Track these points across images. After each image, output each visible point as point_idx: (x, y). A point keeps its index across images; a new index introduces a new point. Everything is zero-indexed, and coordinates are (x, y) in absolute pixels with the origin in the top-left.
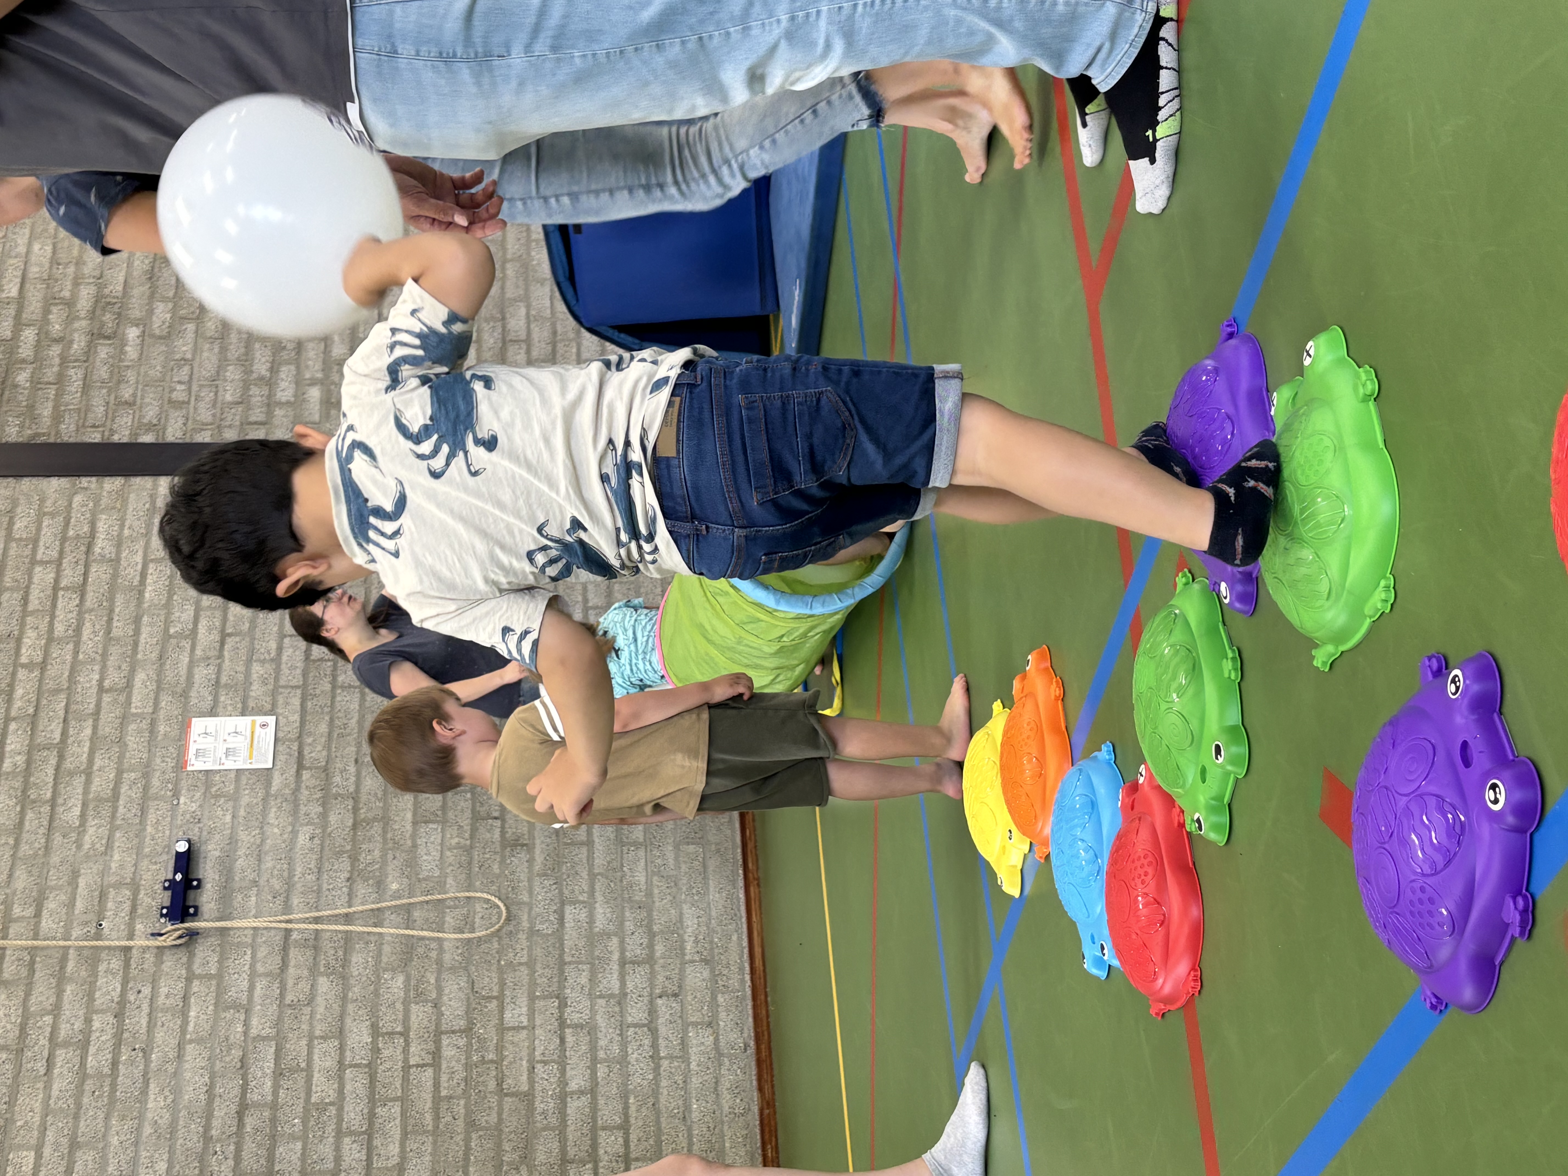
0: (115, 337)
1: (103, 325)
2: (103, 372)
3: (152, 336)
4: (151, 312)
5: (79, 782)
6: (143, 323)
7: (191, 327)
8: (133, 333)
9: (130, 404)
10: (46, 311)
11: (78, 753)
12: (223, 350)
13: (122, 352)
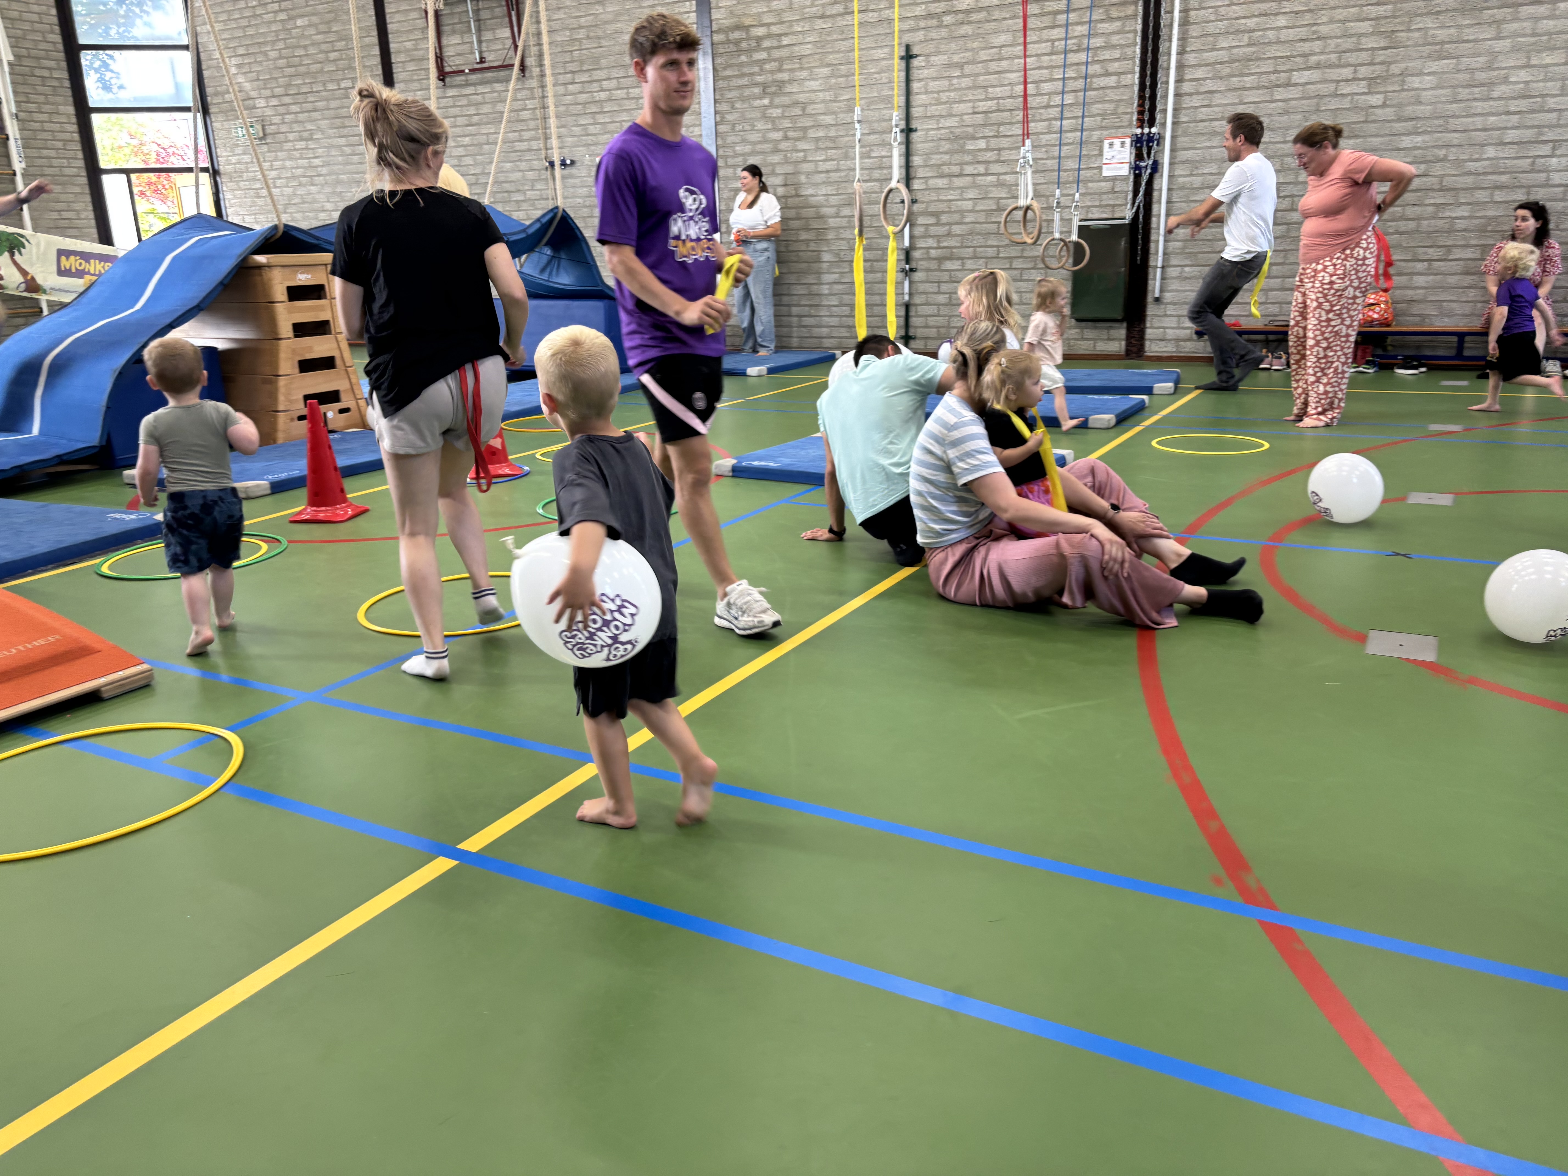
0: (764, 94)
1: (769, 87)
2: (747, 92)
3: (766, 110)
4: (777, 107)
5: (591, 121)
6: (772, 105)
7: (769, 126)
8: (766, 101)
9: (733, 107)
10: (775, 60)
11: (601, 119)
12: (760, 142)
13: (756, 99)
